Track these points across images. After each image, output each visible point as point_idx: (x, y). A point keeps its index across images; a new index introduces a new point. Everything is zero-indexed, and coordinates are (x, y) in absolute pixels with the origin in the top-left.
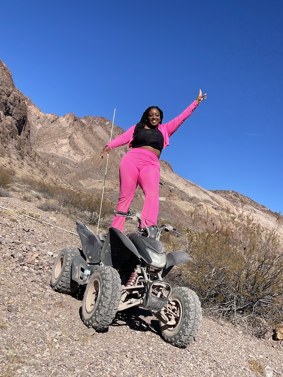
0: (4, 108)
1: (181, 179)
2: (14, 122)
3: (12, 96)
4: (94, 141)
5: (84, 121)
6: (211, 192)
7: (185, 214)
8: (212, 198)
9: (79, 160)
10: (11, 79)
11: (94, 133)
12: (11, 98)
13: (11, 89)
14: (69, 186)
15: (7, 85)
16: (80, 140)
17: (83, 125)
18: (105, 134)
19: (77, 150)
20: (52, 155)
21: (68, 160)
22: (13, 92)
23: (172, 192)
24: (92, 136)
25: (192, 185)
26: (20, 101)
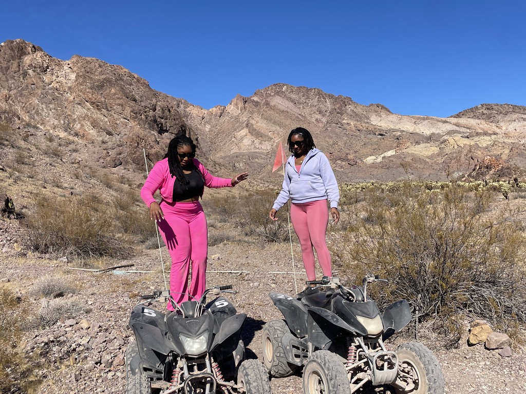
0: (156, 126)
1: (405, 119)
3: (158, 108)
4: (277, 117)
5: (256, 99)
6: (452, 118)
7: (428, 160)
8: (457, 125)
9: (268, 148)
10: (150, 88)
11: (273, 108)
12: (158, 112)
13: (154, 101)
14: (267, 185)
15: (148, 99)
16: (260, 124)
17: (257, 104)
18: (287, 102)
19: (261, 137)
20: (235, 155)
21: (256, 152)
22: (158, 103)
23: (399, 139)
24: (272, 112)
25: (424, 119)
26: (169, 111)
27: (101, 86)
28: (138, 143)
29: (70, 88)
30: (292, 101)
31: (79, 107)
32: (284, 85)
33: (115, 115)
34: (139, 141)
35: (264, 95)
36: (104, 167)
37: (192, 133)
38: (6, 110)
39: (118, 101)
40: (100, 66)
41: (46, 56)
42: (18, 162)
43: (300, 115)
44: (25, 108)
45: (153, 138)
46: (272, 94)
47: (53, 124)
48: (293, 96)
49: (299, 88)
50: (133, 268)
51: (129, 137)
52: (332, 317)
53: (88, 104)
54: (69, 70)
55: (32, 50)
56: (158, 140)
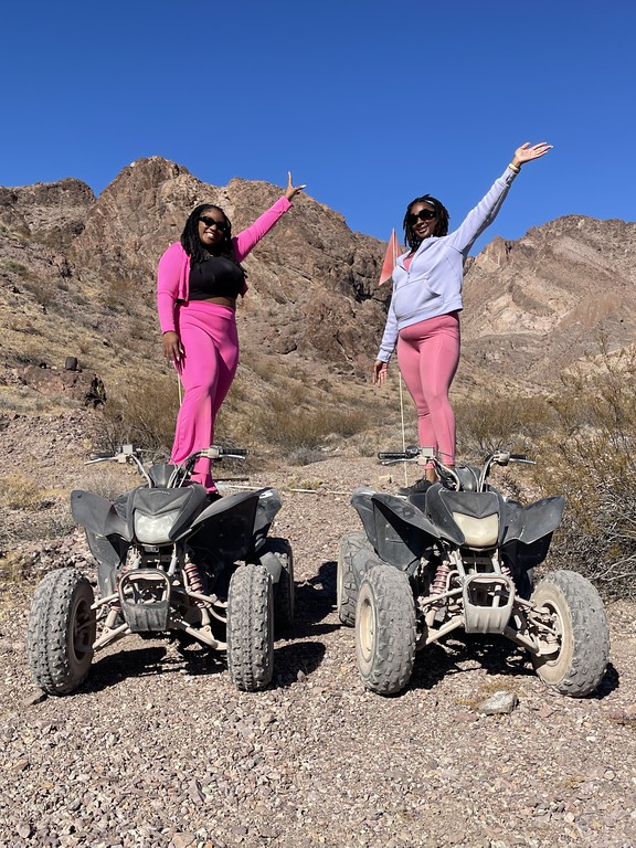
0: (352, 289)
2: (380, 307)
3: (357, 259)
4: (563, 273)
5: (528, 243)
9: (546, 328)
10: (346, 227)
11: (560, 259)
12: (358, 265)
13: (352, 247)
14: (536, 389)
15: (341, 244)
16: (534, 286)
17: (529, 251)
18: (584, 248)
19: (535, 308)
20: (488, 339)
21: (524, 335)
22: (358, 251)
24: (556, 265)
26: (375, 263)
28: (322, 316)
30: (594, 245)
33: (289, 271)
34: (324, 310)
35: (544, 235)
36: (270, 353)
38: (135, 265)
39: (296, 249)
41: (193, 181)
42: (133, 335)
43: (607, 269)
45: (347, 309)
48: (596, 237)
50: (246, 483)
51: (309, 306)
52: (404, 509)
54: (225, 203)
55: (173, 172)
56: (354, 310)
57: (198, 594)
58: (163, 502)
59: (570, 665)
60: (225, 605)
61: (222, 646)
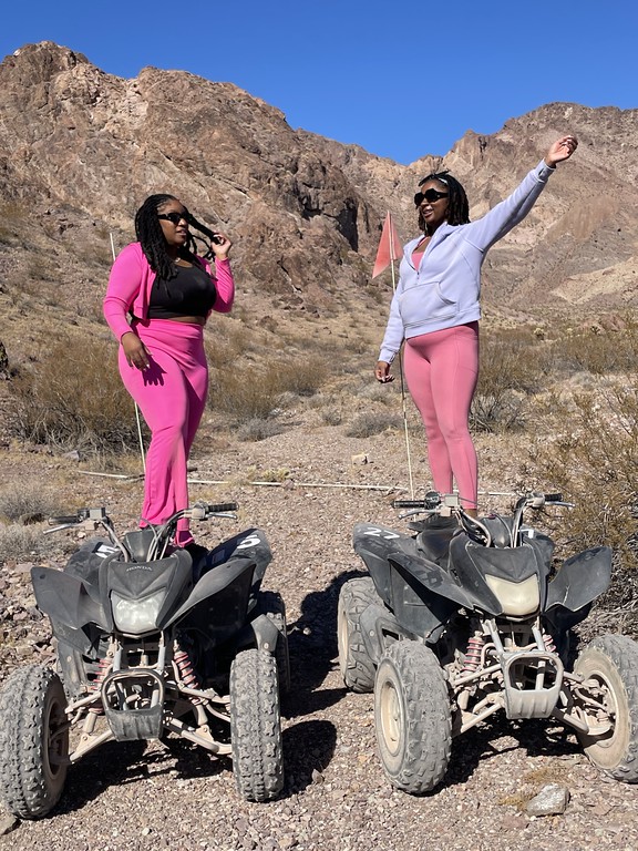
0: (297, 203)
2: (331, 223)
3: (302, 166)
9: (531, 241)
10: (287, 126)
12: (303, 173)
13: (295, 151)
15: (282, 147)
17: (508, 149)
22: (302, 155)
26: (324, 170)
27: (194, 127)
28: (262, 237)
29: (137, 132)
31: (155, 168)
32: (568, 105)
33: (220, 183)
34: (264, 231)
35: (525, 128)
37: (371, 215)
38: (25, 180)
39: (226, 155)
40: (192, 86)
41: (93, 71)
43: (600, 168)
44: (58, 176)
45: (292, 228)
46: (542, 126)
47: (109, 204)
48: (587, 128)
49: (601, 110)
51: (246, 226)
52: (428, 574)
53: (170, 163)
54: (135, 99)
55: (69, 61)
56: (301, 230)
57: (191, 690)
58: (145, 582)
59: (627, 750)
60: (225, 699)
61: (224, 749)
